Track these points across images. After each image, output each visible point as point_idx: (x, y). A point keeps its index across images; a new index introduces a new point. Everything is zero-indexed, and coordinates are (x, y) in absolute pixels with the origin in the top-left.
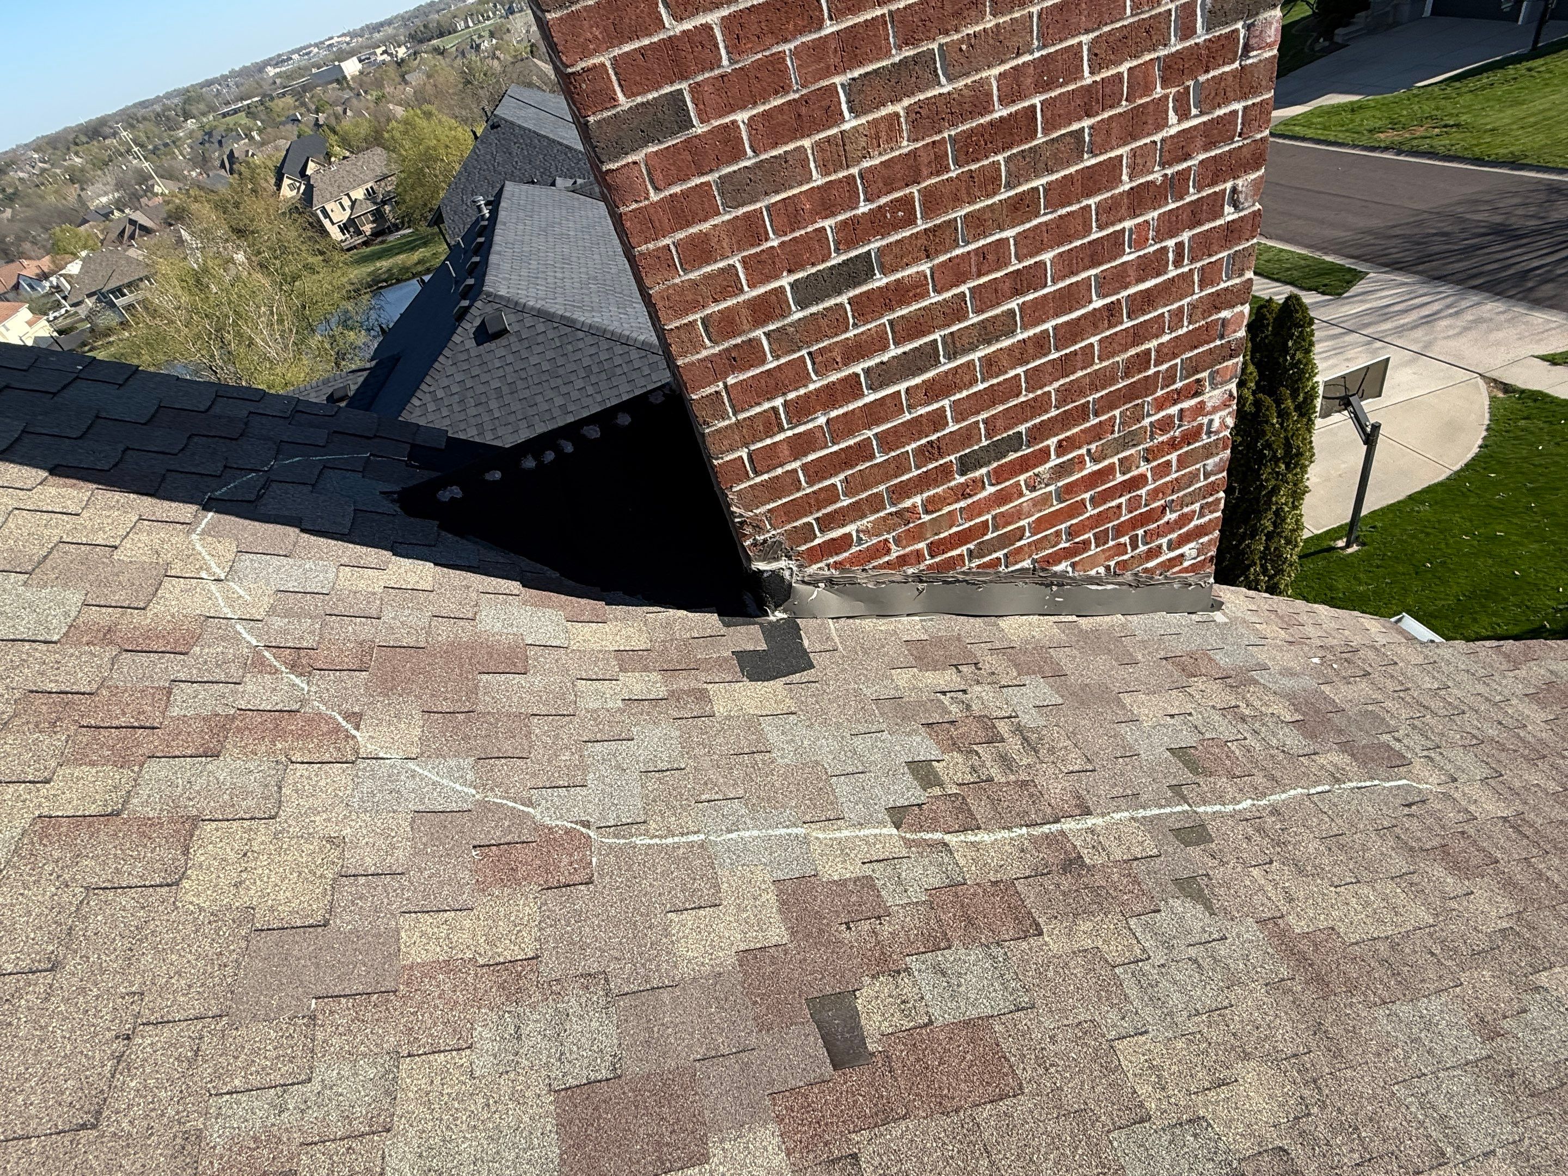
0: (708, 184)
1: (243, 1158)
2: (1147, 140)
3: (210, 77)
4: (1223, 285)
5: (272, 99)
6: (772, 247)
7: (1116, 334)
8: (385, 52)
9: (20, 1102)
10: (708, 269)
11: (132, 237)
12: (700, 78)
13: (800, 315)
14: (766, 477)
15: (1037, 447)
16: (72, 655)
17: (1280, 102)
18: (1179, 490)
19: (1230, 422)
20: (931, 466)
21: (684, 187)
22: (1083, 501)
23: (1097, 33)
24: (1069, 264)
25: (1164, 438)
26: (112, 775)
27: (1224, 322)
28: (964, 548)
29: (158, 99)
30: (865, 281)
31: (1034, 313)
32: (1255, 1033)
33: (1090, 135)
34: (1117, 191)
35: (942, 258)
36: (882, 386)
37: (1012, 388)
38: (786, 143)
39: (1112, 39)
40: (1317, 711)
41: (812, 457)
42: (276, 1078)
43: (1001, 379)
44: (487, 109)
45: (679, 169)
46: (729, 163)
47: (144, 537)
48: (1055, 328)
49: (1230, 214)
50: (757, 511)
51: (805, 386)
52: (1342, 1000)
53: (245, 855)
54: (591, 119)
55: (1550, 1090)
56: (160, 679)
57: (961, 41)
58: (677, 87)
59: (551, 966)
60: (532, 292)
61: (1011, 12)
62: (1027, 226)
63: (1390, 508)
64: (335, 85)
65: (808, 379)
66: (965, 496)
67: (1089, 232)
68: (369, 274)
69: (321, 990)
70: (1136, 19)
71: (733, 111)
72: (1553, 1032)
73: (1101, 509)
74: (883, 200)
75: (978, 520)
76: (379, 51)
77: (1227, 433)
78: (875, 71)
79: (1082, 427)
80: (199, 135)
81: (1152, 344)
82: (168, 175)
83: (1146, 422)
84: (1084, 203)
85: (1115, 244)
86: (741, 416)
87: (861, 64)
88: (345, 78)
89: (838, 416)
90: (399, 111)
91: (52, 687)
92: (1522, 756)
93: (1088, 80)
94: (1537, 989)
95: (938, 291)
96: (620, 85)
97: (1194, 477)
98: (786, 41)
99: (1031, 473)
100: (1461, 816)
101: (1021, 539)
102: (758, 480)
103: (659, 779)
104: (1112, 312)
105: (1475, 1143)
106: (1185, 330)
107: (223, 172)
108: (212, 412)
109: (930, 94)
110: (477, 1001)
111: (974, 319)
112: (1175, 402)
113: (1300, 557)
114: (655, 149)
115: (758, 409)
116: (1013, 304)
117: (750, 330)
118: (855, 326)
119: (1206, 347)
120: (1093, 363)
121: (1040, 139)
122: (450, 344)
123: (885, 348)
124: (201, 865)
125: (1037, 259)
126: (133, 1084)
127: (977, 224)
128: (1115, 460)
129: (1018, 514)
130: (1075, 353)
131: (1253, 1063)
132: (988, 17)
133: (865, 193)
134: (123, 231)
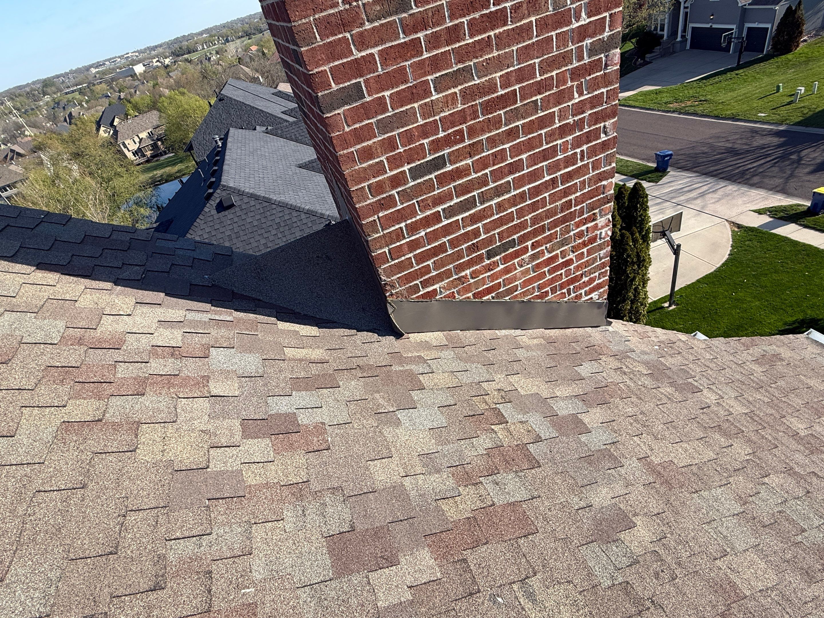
0: (371, 123)
1: (186, 566)
2: (565, 105)
3: (58, 73)
4: (602, 170)
5: (94, 85)
6: (400, 152)
7: (556, 192)
8: (158, 61)
9: (79, 543)
10: (371, 162)
11: (12, 159)
12: (368, 77)
13: (413, 183)
14: (396, 261)
15: (522, 246)
16: (65, 350)
17: (623, 89)
18: (588, 266)
19: (610, 233)
20: (474, 255)
21: (361, 125)
22: (544, 272)
23: (542, 59)
24: (534, 160)
25: (580, 241)
26: (94, 403)
27: (604, 187)
28: (490, 296)
29: (28, 85)
30: (442, 168)
31: (519, 182)
32: (640, 505)
33: (541, 102)
34: (553, 127)
35: (477, 157)
36: (450, 217)
37: (510, 218)
38: (407, 105)
39: (548, 61)
40: (659, 369)
41: (418, 251)
42: (194, 532)
43: (505, 213)
44: (217, 90)
45: (359, 117)
46: (381, 114)
47: (88, 296)
48: (529, 189)
49: (603, 138)
50: (393, 278)
51: (415, 217)
52: (677, 490)
53: (164, 438)
54: (320, 94)
55: (770, 524)
56: (109, 361)
57: (483, 61)
58: (358, 80)
59: (315, 486)
60: (247, 185)
61: (504, 49)
62: (515, 143)
63: (688, 286)
64: (130, 78)
65: (416, 214)
66: (490, 270)
67: (542, 145)
68: (150, 178)
69: (210, 496)
70: (558, 52)
71: (383, 91)
72: (771, 501)
73: (553, 276)
74: (450, 131)
75: (496, 282)
76: (155, 60)
77: (609, 238)
78: (446, 74)
79: (543, 236)
80: (52, 104)
81: (573, 197)
82: (33, 125)
83: (572, 233)
84: (540, 132)
85: (554, 151)
86: (385, 232)
87: (439, 71)
88: (135, 74)
89: (430, 232)
90: (167, 92)
91: (58, 364)
92: (752, 387)
93: (539, 78)
94: (764, 484)
95: (476, 173)
96: (333, 79)
97: (594, 260)
98: (406, 60)
99: (520, 259)
100: (726, 413)
101: (516, 291)
102: (393, 263)
103: (356, 404)
104: (554, 181)
105: (740, 546)
106: (587, 190)
107: (65, 124)
108: (111, 238)
109: (470, 84)
110: (282, 500)
111: (492, 185)
112: (584, 224)
113: (647, 312)
114: (348, 107)
115: (393, 228)
116: (510, 178)
117: (390, 191)
118: (438, 188)
119: (597, 198)
120: (546, 206)
121: (519, 104)
122: (203, 213)
123: (452, 199)
124: (144, 443)
125: (520, 157)
126: (129, 536)
127: (492, 142)
128: (558, 252)
129: (515, 279)
130: (538, 201)
131: (640, 517)
132: (495, 51)
133: (442, 128)
134: (7, 156)
